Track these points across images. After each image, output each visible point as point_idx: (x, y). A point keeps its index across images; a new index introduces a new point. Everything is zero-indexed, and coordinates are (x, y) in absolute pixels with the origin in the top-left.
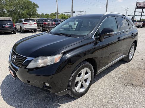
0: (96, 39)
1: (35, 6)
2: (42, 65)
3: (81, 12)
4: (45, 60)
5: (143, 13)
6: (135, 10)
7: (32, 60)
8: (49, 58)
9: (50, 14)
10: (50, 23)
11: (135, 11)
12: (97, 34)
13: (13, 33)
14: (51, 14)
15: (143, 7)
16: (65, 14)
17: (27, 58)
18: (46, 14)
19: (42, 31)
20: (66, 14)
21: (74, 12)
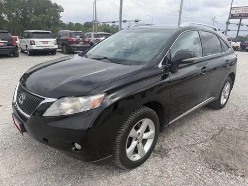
0: (166, 69)
1: (57, 9)
2: (69, 112)
3: (137, 21)
4: (75, 103)
5: (242, 25)
6: (228, 20)
7: (53, 102)
8: (82, 100)
9: (83, 24)
10: (81, 39)
11: (228, 23)
12: (167, 61)
13: (13, 55)
14: (85, 24)
15: (242, 15)
16: (108, 25)
17: (44, 99)
18: (77, 24)
19: (65, 54)
20: (111, 24)
21: (125, 21)
